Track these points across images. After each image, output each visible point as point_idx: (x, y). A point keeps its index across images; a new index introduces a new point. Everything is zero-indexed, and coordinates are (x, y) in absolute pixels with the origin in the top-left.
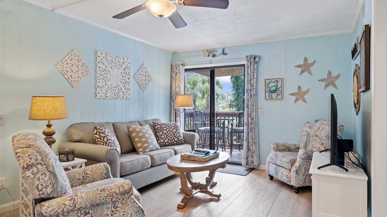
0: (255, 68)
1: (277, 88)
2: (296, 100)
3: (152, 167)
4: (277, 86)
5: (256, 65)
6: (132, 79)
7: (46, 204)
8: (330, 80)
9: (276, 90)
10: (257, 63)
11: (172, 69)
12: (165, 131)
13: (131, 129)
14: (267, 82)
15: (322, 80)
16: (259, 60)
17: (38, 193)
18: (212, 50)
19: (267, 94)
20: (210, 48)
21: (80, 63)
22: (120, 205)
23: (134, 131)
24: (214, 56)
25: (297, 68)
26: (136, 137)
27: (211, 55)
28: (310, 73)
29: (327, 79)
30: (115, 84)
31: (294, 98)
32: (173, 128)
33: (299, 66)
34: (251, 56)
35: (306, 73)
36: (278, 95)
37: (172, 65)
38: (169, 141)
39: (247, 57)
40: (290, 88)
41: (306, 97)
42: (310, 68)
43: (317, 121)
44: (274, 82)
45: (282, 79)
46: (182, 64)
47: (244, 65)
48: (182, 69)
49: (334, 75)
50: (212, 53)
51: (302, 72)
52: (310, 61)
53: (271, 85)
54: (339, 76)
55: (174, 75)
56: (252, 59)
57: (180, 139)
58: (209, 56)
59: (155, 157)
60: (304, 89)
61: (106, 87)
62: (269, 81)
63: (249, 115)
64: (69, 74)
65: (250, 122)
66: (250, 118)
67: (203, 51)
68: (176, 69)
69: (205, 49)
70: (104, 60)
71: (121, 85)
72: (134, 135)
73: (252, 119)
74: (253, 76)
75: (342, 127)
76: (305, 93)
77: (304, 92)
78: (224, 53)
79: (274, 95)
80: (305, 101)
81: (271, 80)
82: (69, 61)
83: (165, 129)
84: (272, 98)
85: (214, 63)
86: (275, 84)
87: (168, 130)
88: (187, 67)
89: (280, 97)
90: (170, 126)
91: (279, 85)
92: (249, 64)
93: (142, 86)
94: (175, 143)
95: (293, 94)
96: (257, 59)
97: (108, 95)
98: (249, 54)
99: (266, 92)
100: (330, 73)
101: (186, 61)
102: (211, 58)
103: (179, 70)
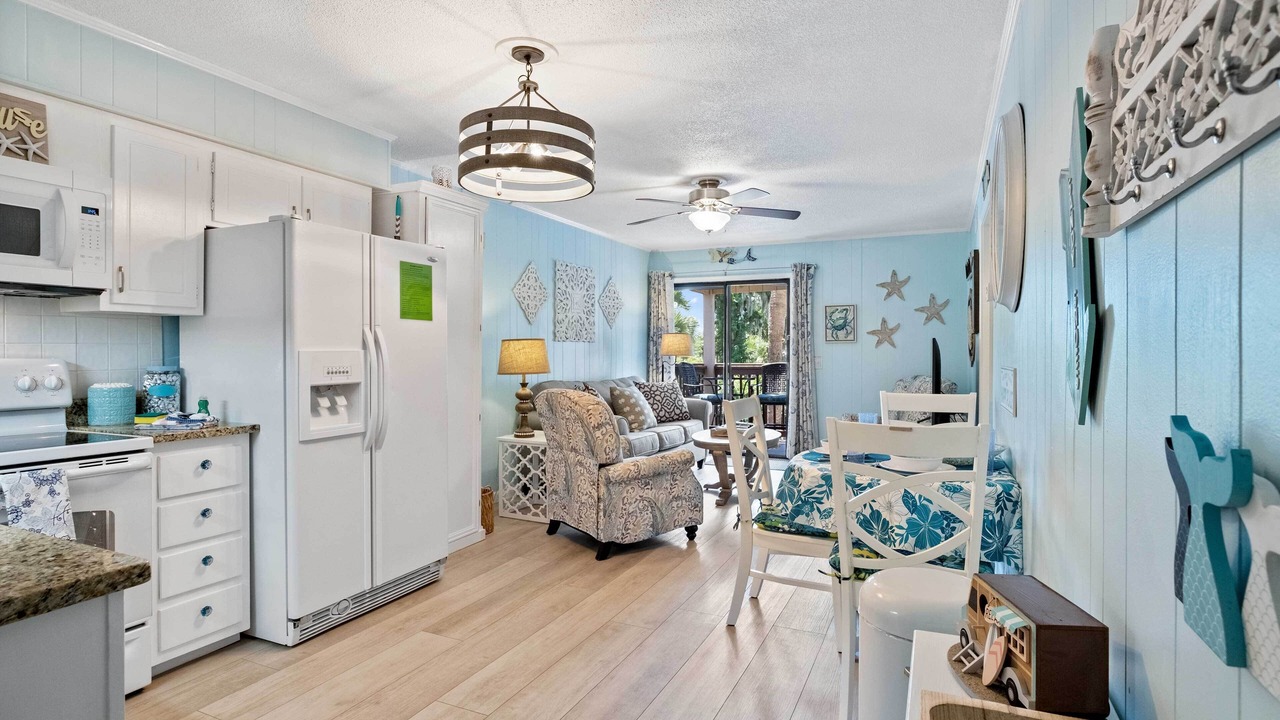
0: (809, 286)
1: (845, 322)
2: (879, 343)
3: (659, 451)
4: (846, 318)
5: (810, 281)
6: (597, 305)
7: (612, 468)
8: (933, 310)
9: (845, 326)
10: (813, 277)
11: (649, 283)
12: (658, 398)
13: (617, 393)
14: (829, 310)
15: (921, 310)
16: (815, 272)
17: (605, 457)
18: (728, 251)
19: (829, 332)
20: (723, 247)
21: (538, 284)
22: (679, 478)
23: (622, 395)
24: (731, 261)
25: (880, 288)
26: (625, 405)
27: (725, 260)
28: (902, 297)
29: (928, 308)
30: (576, 317)
31: (875, 339)
32: (671, 392)
33: (883, 285)
34: (802, 266)
35: (895, 297)
36: (848, 334)
37: (649, 277)
38: (667, 415)
39: (795, 266)
40: (868, 322)
41: (896, 337)
42: (902, 289)
43: (915, 378)
44: (842, 311)
45: (855, 307)
46: (671, 275)
47: (787, 281)
48: (669, 284)
49: (940, 301)
50: (727, 256)
51: (889, 295)
52: (901, 277)
53: (837, 315)
54: (947, 303)
55: (653, 295)
56: (804, 271)
57: (684, 410)
58: (721, 261)
59: (663, 434)
60: (891, 325)
61: (566, 320)
62: (833, 309)
63: (799, 369)
64: (526, 302)
65: (800, 380)
66: (800, 374)
67: (710, 252)
68: (659, 284)
69: (715, 247)
70: (564, 277)
71: (584, 316)
72: (622, 401)
73: (804, 376)
74: (806, 300)
75: (954, 386)
76: (893, 330)
77: (891, 330)
78: (750, 257)
79: (841, 334)
80: (893, 345)
81: (835, 308)
82: (526, 281)
83: (658, 393)
84: (837, 339)
85: (730, 275)
86: (843, 315)
87: (663, 395)
88: (678, 281)
89: (851, 337)
90: (666, 389)
91: (850, 317)
92: (799, 280)
93: (609, 319)
94: (676, 417)
95: (873, 333)
96: (812, 271)
97: (568, 336)
98: (797, 261)
99: (827, 328)
100: (933, 298)
101: (676, 270)
102: (725, 265)
103: (664, 285)
